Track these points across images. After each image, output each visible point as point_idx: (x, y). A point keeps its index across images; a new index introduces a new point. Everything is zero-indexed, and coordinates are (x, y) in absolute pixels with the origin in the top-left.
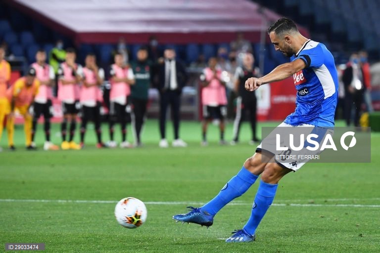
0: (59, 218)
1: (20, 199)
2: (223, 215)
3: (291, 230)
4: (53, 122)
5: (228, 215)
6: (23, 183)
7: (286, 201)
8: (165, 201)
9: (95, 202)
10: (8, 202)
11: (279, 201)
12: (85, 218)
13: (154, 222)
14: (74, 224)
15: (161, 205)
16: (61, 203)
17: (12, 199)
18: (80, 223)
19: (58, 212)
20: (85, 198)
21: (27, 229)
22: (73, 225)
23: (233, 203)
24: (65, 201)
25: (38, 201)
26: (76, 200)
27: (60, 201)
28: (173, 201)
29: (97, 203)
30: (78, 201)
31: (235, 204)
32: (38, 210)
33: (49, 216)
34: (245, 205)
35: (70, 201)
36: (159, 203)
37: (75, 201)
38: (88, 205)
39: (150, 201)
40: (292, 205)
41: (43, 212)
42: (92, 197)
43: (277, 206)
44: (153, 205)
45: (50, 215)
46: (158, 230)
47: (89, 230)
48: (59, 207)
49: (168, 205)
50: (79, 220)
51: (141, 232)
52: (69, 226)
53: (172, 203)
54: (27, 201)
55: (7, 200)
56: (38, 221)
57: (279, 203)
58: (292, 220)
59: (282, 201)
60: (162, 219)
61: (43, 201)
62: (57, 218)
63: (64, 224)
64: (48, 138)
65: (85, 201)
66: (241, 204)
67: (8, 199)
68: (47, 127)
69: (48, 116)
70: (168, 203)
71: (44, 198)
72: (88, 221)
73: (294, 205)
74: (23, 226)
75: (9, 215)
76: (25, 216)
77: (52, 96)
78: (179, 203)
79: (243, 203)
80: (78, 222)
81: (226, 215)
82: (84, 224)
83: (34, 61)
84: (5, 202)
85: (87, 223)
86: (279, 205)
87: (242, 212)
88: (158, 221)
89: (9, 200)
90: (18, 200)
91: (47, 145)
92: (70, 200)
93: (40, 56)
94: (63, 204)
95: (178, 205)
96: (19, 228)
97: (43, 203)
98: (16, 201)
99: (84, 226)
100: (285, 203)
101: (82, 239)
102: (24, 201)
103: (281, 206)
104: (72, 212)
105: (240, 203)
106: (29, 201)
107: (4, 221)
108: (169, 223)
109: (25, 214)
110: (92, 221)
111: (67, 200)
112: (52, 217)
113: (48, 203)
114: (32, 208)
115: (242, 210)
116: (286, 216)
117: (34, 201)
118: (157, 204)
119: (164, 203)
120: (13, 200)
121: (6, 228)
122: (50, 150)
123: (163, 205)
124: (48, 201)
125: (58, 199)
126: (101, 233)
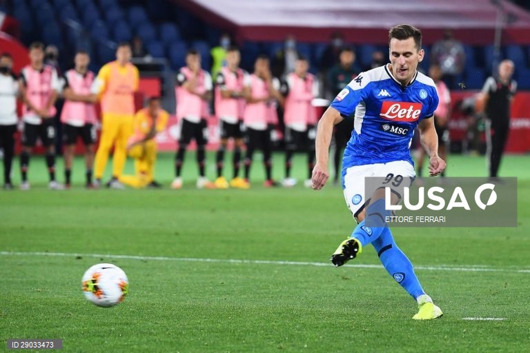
0: (236, 285)
1: (176, 257)
5: (471, 285)
6: (177, 234)
9: (282, 263)
10: (160, 261)
12: (271, 286)
13: (369, 294)
14: (258, 294)
16: (235, 263)
17: (164, 256)
18: (266, 293)
19: (231, 276)
20: (265, 257)
22: (257, 296)
24: (240, 261)
25: (201, 260)
26: (254, 260)
27: (232, 261)
29: (284, 265)
30: (257, 262)
31: (478, 270)
32: (203, 272)
33: (221, 282)
35: (245, 261)
36: (371, 266)
37: (253, 262)
38: (272, 267)
41: (211, 276)
42: (276, 256)
48: (233, 270)
50: (263, 289)
52: (251, 296)
56: (206, 288)
60: (380, 289)
61: (209, 260)
62: (233, 285)
63: (244, 294)
64: (202, 172)
65: (268, 262)
66: (486, 270)
67: (159, 256)
71: (209, 257)
74: (187, 295)
75: (165, 280)
76: (187, 281)
77: (207, 114)
80: (263, 291)
82: (273, 294)
84: (155, 260)
87: (490, 281)
88: (374, 292)
90: (174, 259)
92: (247, 259)
94: (237, 264)
97: (209, 262)
98: (171, 259)
99: (272, 297)
102: (182, 259)
104: (252, 277)
105: (484, 268)
106: (190, 259)
108: (390, 295)
109: (186, 278)
111: (242, 259)
112: (225, 284)
113: (216, 262)
114: (195, 269)
115: (490, 279)
117: (195, 260)
118: (368, 268)
120: (166, 259)
121: (164, 298)
125: (229, 258)
126: (299, 306)
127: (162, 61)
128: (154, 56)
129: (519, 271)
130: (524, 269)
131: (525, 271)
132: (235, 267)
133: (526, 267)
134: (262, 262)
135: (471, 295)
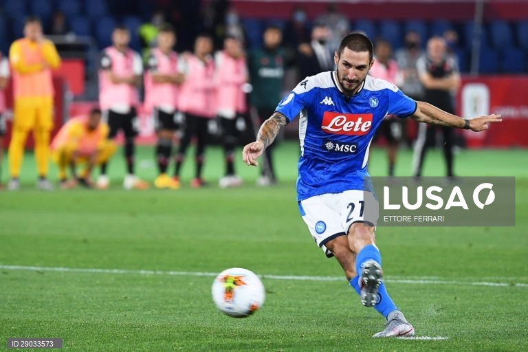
0: (141, 300)
1: (78, 267)
2: (406, 300)
3: (516, 325)
4: (138, 143)
5: (414, 300)
6: (85, 241)
7: (511, 279)
8: (314, 275)
9: (200, 274)
10: (59, 273)
11: (497, 278)
12: (181, 300)
13: (293, 309)
14: (164, 309)
15: (306, 281)
16: (145, 275)
17: (66, 267)
18: (174, 309)
19: (138, 289)
20: (183, 268)
21: (88, 317)
22: (163, 312)
23: (424, 280)
24: (152, 273)
25: (108, 271)
26: (169, 271)
27: (143, 272)
28: (326, 275)
29: (202, 277)
30: (172, 273)
31: (426, 282)
32: (107, 285)
33: (124, 297)
34: (443, 284)
35: (158, 273)
36: (303, 278)
37: (167, 273)
38: (188, 278)
39: (289, 275)
40: (518, 285)
41: (115, 289)
42: (195, 267)
43: (494, 287)
44: (293, 280)
45: (126, 295)
46: (299, 322)
47: (188, 320)
48: (141, 282)
49: (319, 281)
50: (172, 304)
51: (272, 323)
52: (155, 312)
53: (325, 279)
54: (90, 270)
55: (57, 269)
56: (106, 304)
57: (498, 282)
58: (519, 310)
59: (503, 278)
60: (307, 304)
61: (116, 271)
62: (137, 299)
63: (148, 310)
64: (131, 169)
65: (184, 273)
66: (436, 282)
67: (58, 267)
68: (129, 152)
69: (131, 134)
70: (318, 278)
71: (117, 268)
72: (187, 306)
73: (523, 285)
74: (81, 310)
75: (59, 294)
76: (85, 295)
77: (136, 101)
78: (336, 279)
79: (440, 280)
80: (172, 306)
81: (411, 300)
82: (182, 310)
83: (109, 43)
84: (53, 272)
85: (186, 309)
86: (497, 285)
87: (437, 295)
88: (300, 308)
89: (61, 269)
90: (76, 270)
91: (130, 181)
92: (160, 270)
93: (120, 37)
94: (147, 276)
95: (333, 281)
96: (75, 315)
97: (115, 274)
98: (72, 270)
99: (180, 314)
100: (507, 282)
101: (177, 334)
102: (85, 270)
103: (502, 287)
104: (162, 290)
105: (435, 280)
106: (94, 270)
107: (51, 304)
108: (318, 311)
109: (85, 292)
110: (194, 306)
111: (155, 270)
112: (129, 298)
113: (124, 274)
114: (98, 282)
115: (438, 293)
116: (508, 303)
117: (100, 271)
118: (299, 280)
119: (312, 278)
120: (67, 269)
121: (54, 315)
122: (136, 189)
123: (311, 282)
124: (122, 272)
125: (140, 268)
126: (208, 324)
127: (86, 40)
128: (78, 33)
129: (474, 284)
130: (480, 281)
131: (481, 283)
132: (145, 279)
133: (482, 279)
134: (176, 273)
135: (411, 311)
